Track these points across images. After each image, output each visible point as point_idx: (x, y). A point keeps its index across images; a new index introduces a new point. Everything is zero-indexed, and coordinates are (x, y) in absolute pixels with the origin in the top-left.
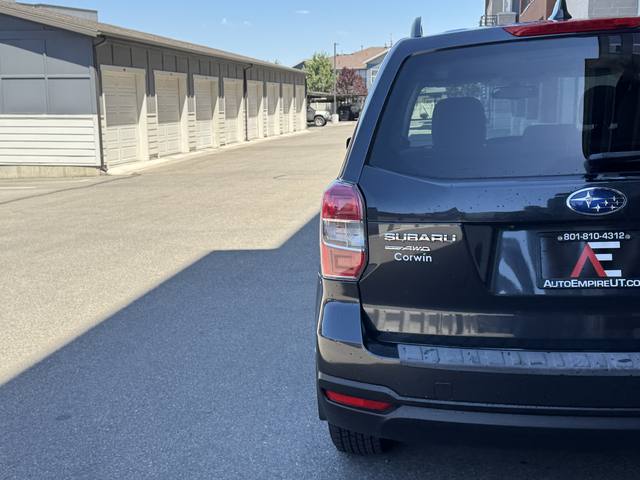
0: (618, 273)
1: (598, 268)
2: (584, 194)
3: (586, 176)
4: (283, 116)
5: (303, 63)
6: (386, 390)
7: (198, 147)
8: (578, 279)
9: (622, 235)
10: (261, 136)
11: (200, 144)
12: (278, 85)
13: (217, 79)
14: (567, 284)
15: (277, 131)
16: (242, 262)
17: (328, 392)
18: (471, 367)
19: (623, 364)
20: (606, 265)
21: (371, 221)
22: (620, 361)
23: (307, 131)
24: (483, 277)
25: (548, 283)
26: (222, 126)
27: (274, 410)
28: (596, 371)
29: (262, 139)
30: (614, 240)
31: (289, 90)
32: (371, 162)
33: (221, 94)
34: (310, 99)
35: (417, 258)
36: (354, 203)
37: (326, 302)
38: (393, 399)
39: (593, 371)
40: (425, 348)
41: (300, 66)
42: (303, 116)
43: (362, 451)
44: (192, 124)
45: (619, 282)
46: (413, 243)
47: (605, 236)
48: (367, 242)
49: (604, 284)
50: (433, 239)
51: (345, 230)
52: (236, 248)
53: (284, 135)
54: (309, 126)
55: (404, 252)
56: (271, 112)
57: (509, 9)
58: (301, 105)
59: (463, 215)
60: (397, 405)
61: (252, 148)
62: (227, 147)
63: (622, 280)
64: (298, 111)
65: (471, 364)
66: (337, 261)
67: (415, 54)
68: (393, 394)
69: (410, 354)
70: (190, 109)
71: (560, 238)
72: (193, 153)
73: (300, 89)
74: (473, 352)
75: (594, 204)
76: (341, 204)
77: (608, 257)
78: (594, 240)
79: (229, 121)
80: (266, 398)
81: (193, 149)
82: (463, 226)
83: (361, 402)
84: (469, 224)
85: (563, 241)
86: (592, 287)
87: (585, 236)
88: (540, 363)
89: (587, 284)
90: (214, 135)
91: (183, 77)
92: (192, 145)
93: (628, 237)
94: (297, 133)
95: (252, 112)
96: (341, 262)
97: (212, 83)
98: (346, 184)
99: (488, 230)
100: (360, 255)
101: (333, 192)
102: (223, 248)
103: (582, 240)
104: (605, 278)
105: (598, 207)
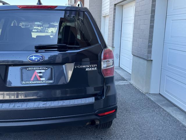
0: (44, 79)
1: (38, 78)
2: (32, 56)
3: (35, 51)
8: (33, 81)
9: (45, 68)
14: (29, 83)
19: (43, 105)
20: (41, 77)
22: (43, 104)
25: (24, 82)
30: (43, 69)
39: (35, 108)
45: (44, 82)
47: (40, 68)
49: (40, 82)
63: (45, 81)
71: (28, 69)
77: (41, 74)
78: (37, 70)
87: (35, 69)
88: (20, 107)
89: (35, 82)
93: (47, 69)
103: (34, 70)
104: (40, 80)
105: (36, 60)
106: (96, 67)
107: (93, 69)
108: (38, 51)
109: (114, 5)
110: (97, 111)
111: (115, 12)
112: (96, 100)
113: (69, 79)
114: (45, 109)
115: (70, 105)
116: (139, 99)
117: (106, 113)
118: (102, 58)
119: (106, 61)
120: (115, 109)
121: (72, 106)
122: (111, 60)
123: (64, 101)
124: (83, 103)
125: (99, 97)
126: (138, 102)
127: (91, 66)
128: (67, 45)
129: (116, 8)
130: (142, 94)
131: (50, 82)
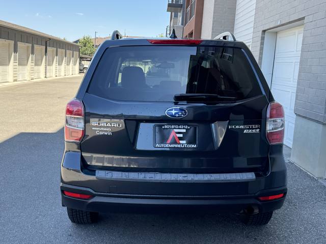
0: (184, 142)
1: (177, 139)
2: (172, 110)
3: (174, 103)
4: (66, 66)
5: (78, 40)
6: (89, 190)
7: (19, 80)
8: (169, 144)
9: (186, 127)
10: (54, 76)
11: (20, 78)
12: (64, 50)
13: (30, 45)
14: (165, 146)
15: (63, 74)
16: (36, 138)
17: (65, 192)
18: (124, 179)
19: (184, 178)
20: (180, 139)
21: (87, 117)
23: (79, 75)
24: (132, 141)
25: (157, 145)
26: (32, 69)
27: (43, 206)
28: (174, 181)
29: (54, 77)
30: (184, 129)
31: (70, 53)
32: (89, 91)
33: (33, 53)
34: (81, 59)
35: (106, 133)
36: (80, 108)
37: (66, 152)
38: (92, 193)
39: (172, 181)
40: (107, 172)
41: (76, 42)
42: (77, 67)
43: (82, 222)
44: (15, 67)
45: (185, 145)
46: (104, 127)
47: (180, 127)
48: (85, 126)
49: (179, 146)
50: (112, 125)
51: (76, 120)
52: (34, 131)
53: (66, 76)
54: (80, 73)
55: (100, 131)
56: (60, 64)
57: (180, 24)
58: (76, 61)
59: (125, 116)
60: (93, 196)
61: (49, 82)
62: (34, 80)
64: (75, 64)
65: (125, 178)
66: (71, 134)
67: (110, 47)
68: (92, 191)
69: (100, 174)
70: (15, 59)
72: (16, 83)
73: (76, 53)
74: (127, 173)
75: (176, 113)
76: (75, 109)
77: (181, 135)
78: (176, 129)
79: (36, 67)
80: (40, 201)
81: (15, 80)
82: (125, 120)
83: (79, 196)
84: (128, 120)
85: (164, 128)
86: (175, 147)
87: (173, 127)
88: (152, 178)
89: (172, 146)
90: (28, 74)
91: (12, 42)
92: (15, 78)
93: (189, 128)
94: (74, 76)
95: (49, 63)
96: (74, 134)
97: (28, 47)
98: (78, 101)
99: (135, 123)
100: (82, 131)
101: (71, 104)
102: (27, 131)
103: (171, 128)
104: (180, 144)
105: (177, 115)
106: (258, 128)
107: (254, 131)
108: (178, 103)
109: (261, 32)
110: (258, 193)
111: (262, 44)
112: (257, 175)
113: (220, 144)
114: (186, 183)
115: (220, 180)
116: (308, 187)
117: (270, 198)
118: (268, 115)
119: (274, 121)
120: (284, 192)
121: (223, 182)
122: (279, 120)
123: (212, 175)
124: (239, 178)
125: (261, 173)
126: (307, 190)
127: (252, 127)
128: (219, 96)
129: (264, 37)
130: (312, 179)
131: (193, 146)
